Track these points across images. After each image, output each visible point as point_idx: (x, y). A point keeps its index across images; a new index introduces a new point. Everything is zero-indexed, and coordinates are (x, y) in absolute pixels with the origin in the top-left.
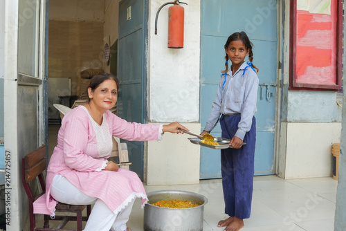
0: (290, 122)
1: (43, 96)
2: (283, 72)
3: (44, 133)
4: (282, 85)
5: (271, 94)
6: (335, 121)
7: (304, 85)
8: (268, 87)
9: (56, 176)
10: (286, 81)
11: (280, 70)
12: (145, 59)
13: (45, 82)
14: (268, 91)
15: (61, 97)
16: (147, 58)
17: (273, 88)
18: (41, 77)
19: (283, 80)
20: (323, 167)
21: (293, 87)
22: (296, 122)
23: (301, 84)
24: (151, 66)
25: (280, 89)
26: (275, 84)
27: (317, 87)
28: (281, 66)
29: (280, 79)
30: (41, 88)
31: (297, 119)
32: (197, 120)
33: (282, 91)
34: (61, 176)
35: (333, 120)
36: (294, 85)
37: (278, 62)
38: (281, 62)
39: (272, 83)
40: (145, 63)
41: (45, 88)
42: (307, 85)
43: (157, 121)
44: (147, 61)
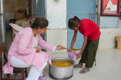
0: (101, 28)
1: (3, 20)
2: (98, 9)
3: (4, 35)
4: (97, 14)
5: (93, 17)
6: (117, 28)
7: (106, 14)
8: (92, 15)
9: (13, 57)
10: (99, 12)
11: (97, 8)
12: (44, 4)
13: (4, 14)
14: (92, 16)
15: (10, 20)
16: (45, 4)
17: (94, 15)
18: (2, 13)
19: (98, 12)
20: (112, 45)
21: (102, 15)
22: (103, 28)
23: (105, 14)
24: (47, 7)
25: (96, 16)
26: (95, 14)
27: (111, 15)
28: (97, 7)
29: (97, 11)
30: (2, 17)
31: (103, 27)
32: (66, 28)
33: (97, 16)
34: (15, 57)
35: (116, 27)
36: (103, 14)
37: (96, 5)
38: (97, 5)
39: (93, 13)
40: (44, 6)
41: (4, 17)
42: (107, 14)
43: (50, 29)
44: (45, 5)
